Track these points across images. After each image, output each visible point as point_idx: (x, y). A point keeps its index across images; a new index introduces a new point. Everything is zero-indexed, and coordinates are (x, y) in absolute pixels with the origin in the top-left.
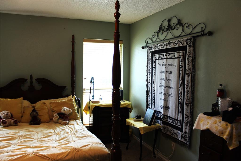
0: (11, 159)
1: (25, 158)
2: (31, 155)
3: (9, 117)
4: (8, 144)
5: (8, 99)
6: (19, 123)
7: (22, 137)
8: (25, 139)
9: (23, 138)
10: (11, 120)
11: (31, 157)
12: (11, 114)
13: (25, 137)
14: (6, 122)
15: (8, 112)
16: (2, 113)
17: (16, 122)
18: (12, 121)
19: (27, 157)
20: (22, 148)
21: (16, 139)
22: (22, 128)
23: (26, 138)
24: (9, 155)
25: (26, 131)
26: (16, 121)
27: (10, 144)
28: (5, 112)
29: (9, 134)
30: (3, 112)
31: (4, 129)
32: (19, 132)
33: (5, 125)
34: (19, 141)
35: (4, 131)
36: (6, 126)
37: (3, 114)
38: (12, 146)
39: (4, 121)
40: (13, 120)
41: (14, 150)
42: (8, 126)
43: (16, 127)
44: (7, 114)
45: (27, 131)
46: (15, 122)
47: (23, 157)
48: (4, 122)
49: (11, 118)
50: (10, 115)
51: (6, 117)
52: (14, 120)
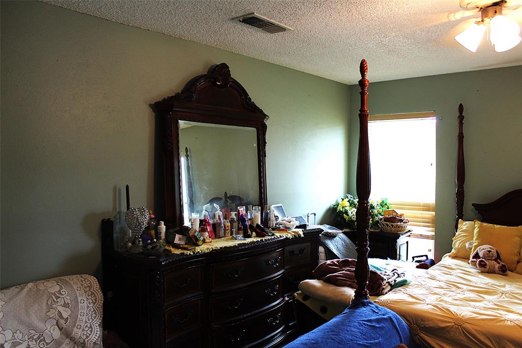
0: (474, 317)
1: (499, 324)
2: (509, 323)
3: (493, 257)
4: (478, 297)
5: (495, 226)
6: (509, 272)
7: (507, 295)
8: (511, 298)
9: (508, 297)
10: (495, 263)
11: (509, 325)
12: (497, 252)
13: (512, 295)
14: (486, 264)
15: (491, 249)
16: (482, 248)
17: (504, 268)
18: (497, 266)
19: (502, 323)
20: (498, 309)
21: (496, 295)
22: (513, 280)
23: (514, 298)
24: (474, 311)
25: (517, 288)
26: (504, 266)
27: (482, 299)
28: (487, 247)
29: (485, 284)
30: (484, 246)
31: (481, 276)
32: (504, 286)
33: (483, 269)
34: (500, 299)
35: (481, 278)
36: (485, 272)
37: (483, 251)
38: (485, 302)
39: (482, 261)
40: (499, 263)
41: (485, 307)
42: (488, 273)
43: (503, 278)
44: (489, 251)
45: (520, 288)
46: (501, 267)
47: (495, 321)
48: (483, 263)
49: (496, 260)
50: (495, 255)
51: (487, 256)
52: (500, 265)
